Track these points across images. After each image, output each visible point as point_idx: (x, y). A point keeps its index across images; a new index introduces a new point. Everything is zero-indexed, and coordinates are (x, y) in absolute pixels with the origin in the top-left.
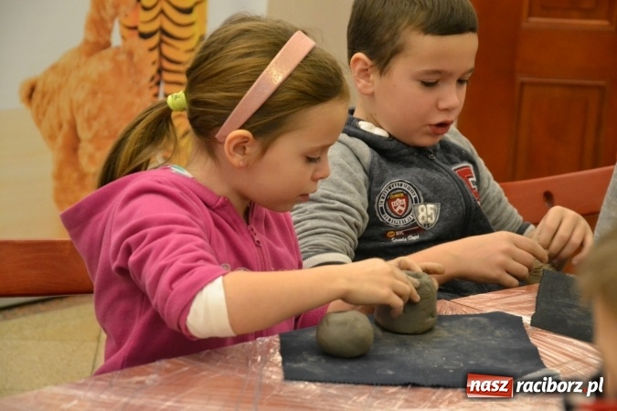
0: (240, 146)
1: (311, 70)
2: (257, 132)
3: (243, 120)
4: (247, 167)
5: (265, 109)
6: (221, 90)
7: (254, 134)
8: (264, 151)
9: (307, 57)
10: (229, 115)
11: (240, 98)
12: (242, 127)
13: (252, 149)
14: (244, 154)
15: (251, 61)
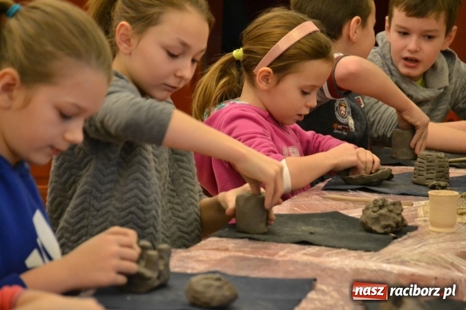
0: (266, 77)
1: (311, 41)
2: (276, 70)
3: (269, 63)
4: (268, 91)
5: (282, 57)
6: (260, 45)
7: (274, 71)
8: (278, 82)
9: (311, 33)
10: (261, 59)
11: (269, 50)
12: (268, 66)
13: (272, 80)
14: (267, 83)
15: (278, 31)
